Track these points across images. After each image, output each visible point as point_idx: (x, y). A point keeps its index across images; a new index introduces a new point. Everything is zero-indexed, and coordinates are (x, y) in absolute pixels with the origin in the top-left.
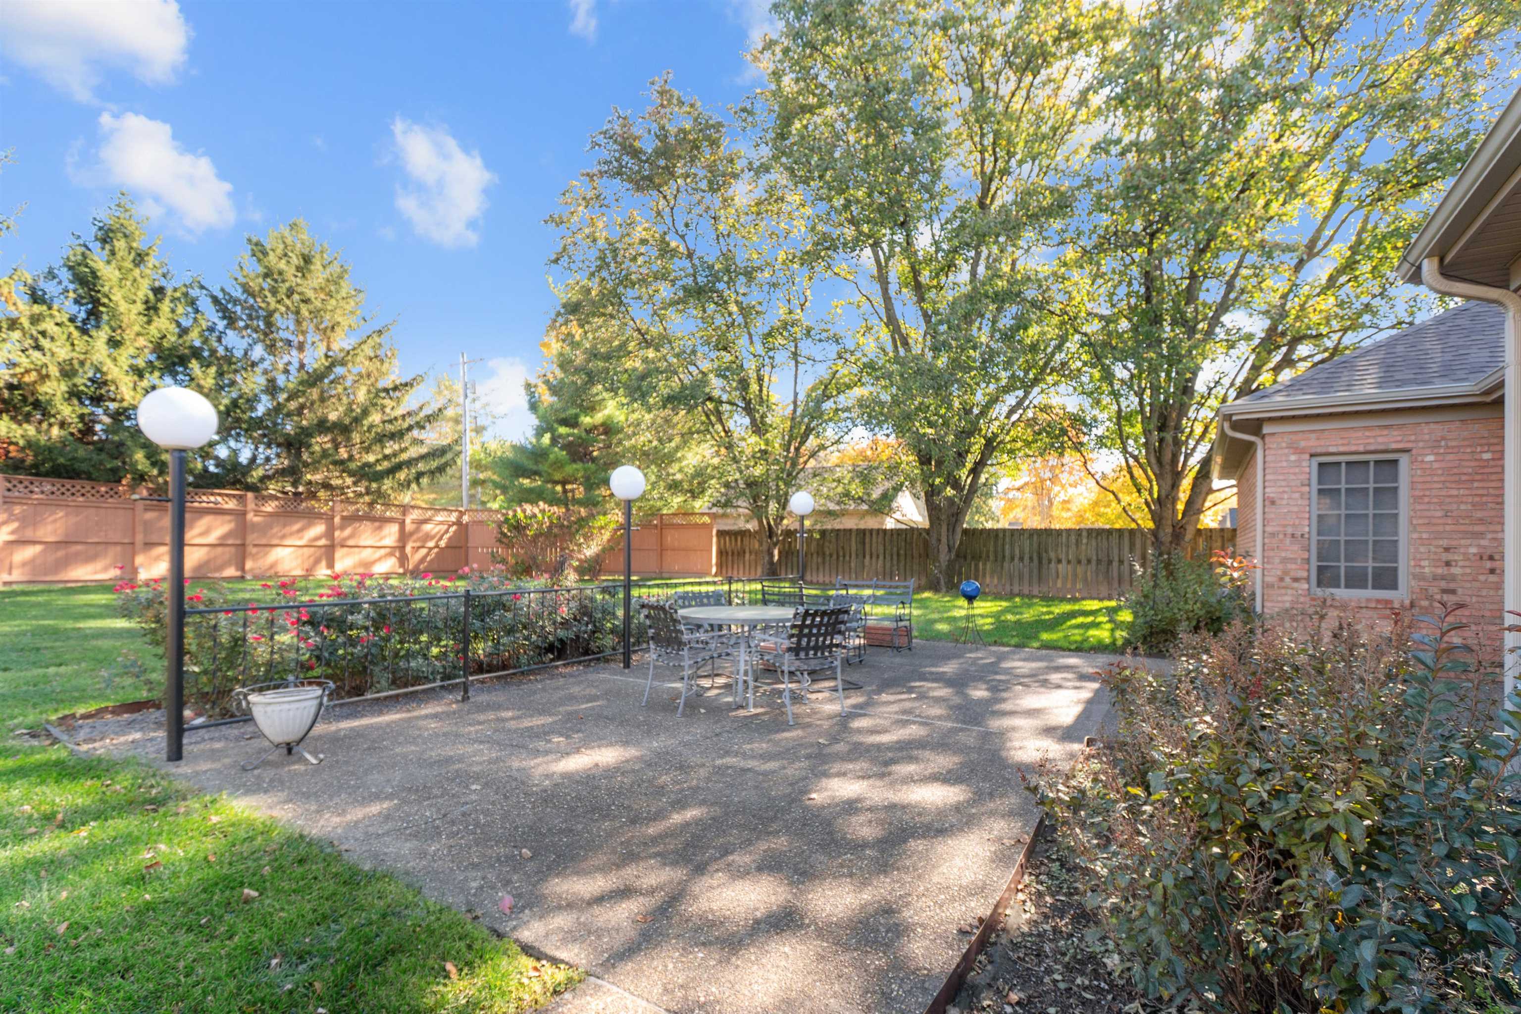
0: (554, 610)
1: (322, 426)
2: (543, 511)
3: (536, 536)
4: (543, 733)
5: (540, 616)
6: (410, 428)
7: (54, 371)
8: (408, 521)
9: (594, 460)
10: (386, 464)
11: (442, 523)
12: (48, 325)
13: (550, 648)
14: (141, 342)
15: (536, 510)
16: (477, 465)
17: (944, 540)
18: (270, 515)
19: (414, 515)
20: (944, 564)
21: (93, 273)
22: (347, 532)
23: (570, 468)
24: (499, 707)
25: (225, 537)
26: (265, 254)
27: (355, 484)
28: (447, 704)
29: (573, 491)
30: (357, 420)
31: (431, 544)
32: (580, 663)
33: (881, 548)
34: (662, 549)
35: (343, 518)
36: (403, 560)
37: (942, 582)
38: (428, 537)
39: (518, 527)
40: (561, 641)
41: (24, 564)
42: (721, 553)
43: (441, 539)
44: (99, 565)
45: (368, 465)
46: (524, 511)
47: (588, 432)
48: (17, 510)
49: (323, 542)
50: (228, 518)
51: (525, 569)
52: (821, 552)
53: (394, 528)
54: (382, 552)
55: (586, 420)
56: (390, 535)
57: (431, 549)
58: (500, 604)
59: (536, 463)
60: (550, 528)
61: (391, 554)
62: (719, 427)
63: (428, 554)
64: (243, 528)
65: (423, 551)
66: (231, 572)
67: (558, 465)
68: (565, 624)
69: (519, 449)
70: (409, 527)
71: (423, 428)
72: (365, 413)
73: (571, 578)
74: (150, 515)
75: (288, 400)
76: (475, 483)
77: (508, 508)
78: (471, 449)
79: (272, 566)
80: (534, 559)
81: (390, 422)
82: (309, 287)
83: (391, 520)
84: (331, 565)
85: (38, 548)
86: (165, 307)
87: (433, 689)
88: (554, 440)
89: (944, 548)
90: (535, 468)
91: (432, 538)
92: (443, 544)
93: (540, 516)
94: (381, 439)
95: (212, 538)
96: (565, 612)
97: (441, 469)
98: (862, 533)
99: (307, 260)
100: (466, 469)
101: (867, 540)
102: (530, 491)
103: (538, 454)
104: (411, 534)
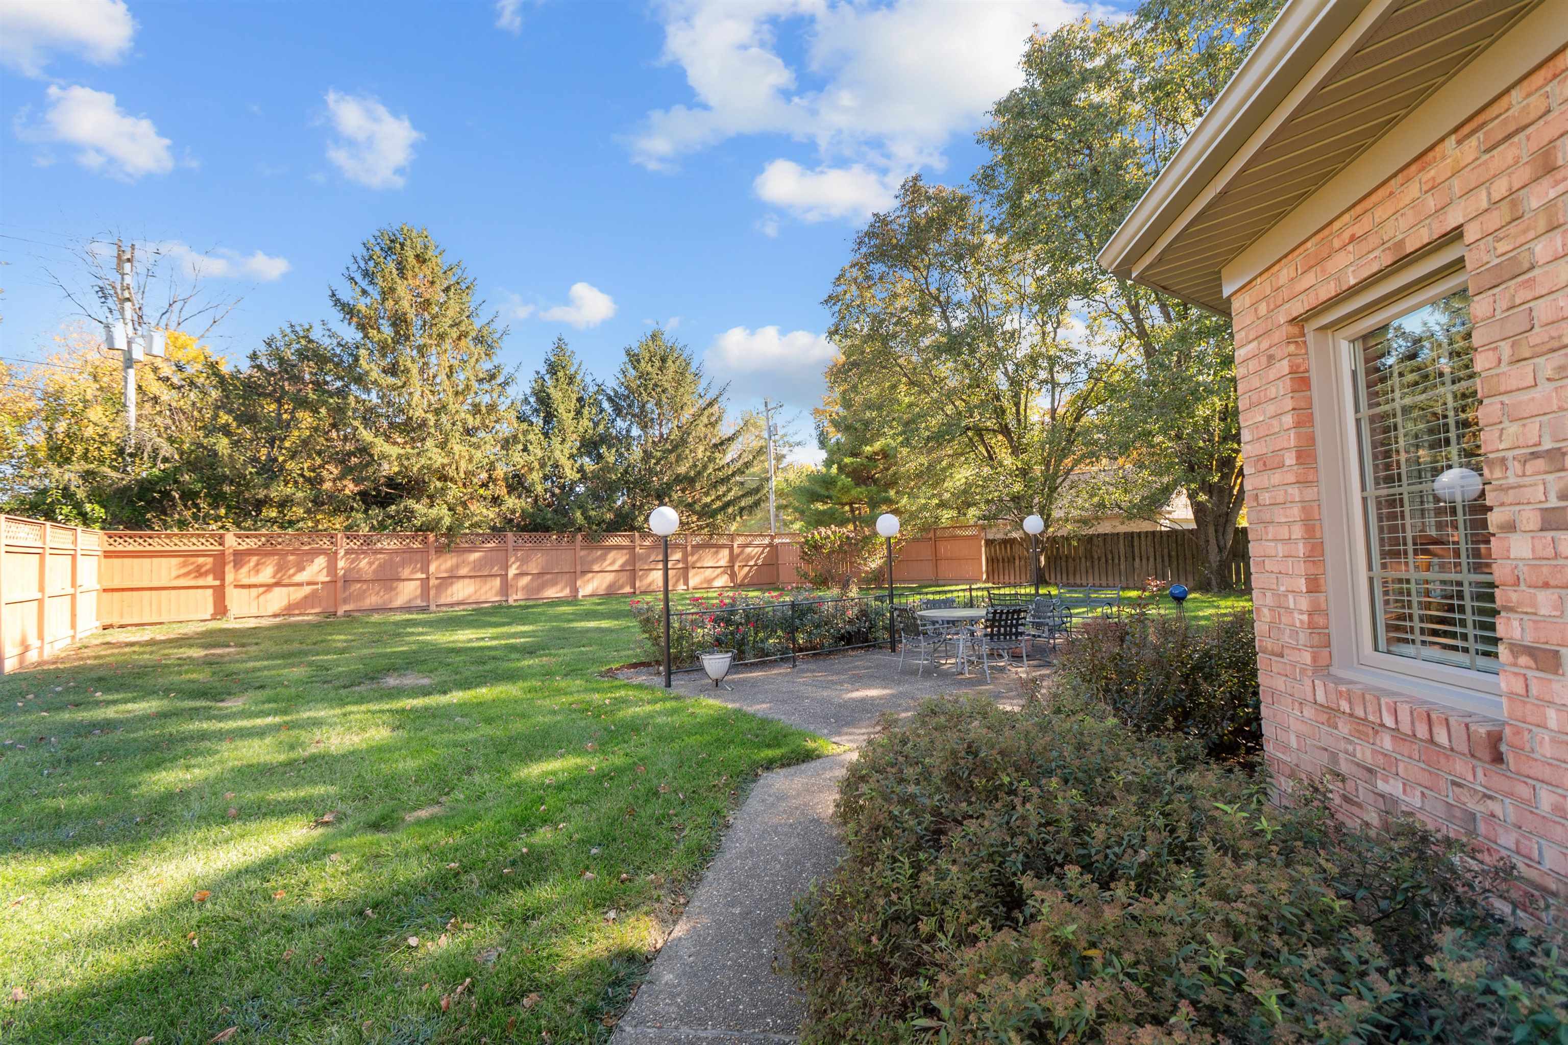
0: (844, 613)
1: (678, 479)
2: (834, 533)
3: (832, 552)
4: (841, 683)
5: (835, 617)
6: (733, 475)
7: (536, 465)
8: (735, 546)
9: (875, 481)
10: (718, 504)
11: (758, 546)
12: (531, 437)
13: (842, 638)
14: (575, 436)
15: (829, 533)
16: (780, 494)
17: (1213, 541)
18: (648, 547)
19: (740, 541)
20: (1215, 565)
21: (548, 395)
22: (695, 557)
23: (855, 492)
24: (814, 671)
25: (623, 565)
26: (638, 361)
27: (698, 520)
28: (784, 669)
29: (859, 509)
30: (699, 474)
31: (752, 563)
32: (862, 648)
33: (1151, 550)
34: (937, 560)
35: (693, 547)
36: (733, 576)
37: (1214, 582)
38: (750, 558)
39: (816, 547)
40: (849, 633)
41: (523, 589)
42: (991, 560)
43: (758, 559)
44: (559, 587)
45: (706, 505)
46: (820, 534)
47: (869, 458)
48: (519, 554)
49: (680, 565)
50: (625, 551)
51: (823, 581)
52: (1089, 556)
53: (725, 553)
54: (719, 570)
55: (868, 449)
56: (723, 557)
57: (752, 566)
58: (811, 610)
59: (827, 489)
60: (840, 546)
61: (725, 572)
62: (981, 448)
63: (749, 571)
64: (633, 558)
65: (746, 569)
66: (628, 589)
67: (845, 490)
68: (851, 622)
69: (812, 478)
70: (736, 550)
71: (743, 472)
72: (705, 467)
73: (854, 592)
74: (583, 553)
75: (656, 464)
76: (779, 508)
77: (808, 530)
78: (776, 482)
79: (650, 584)
80: (829, 571)
81: (719, 469)
82: (667, 380)
83: (723, 546)
84: (686, 583)
85: (529, 577)
86: (586, 411)
87: (775, 661)
88: (841, 469)
89: (1213, 549)
90: (826, 493)
91: (752, 558)
92: (760, 562)
93: (832, 537)
94: (714, 486)
95: (616, 567)
96: (851, 613)
97: (757, 504)
98: (1130, 537)
99: (663, 360)
100: (772, 497)
101: (1136, 543)
102: (824, 513)
103: (827, 482)
104: (738, 555)
